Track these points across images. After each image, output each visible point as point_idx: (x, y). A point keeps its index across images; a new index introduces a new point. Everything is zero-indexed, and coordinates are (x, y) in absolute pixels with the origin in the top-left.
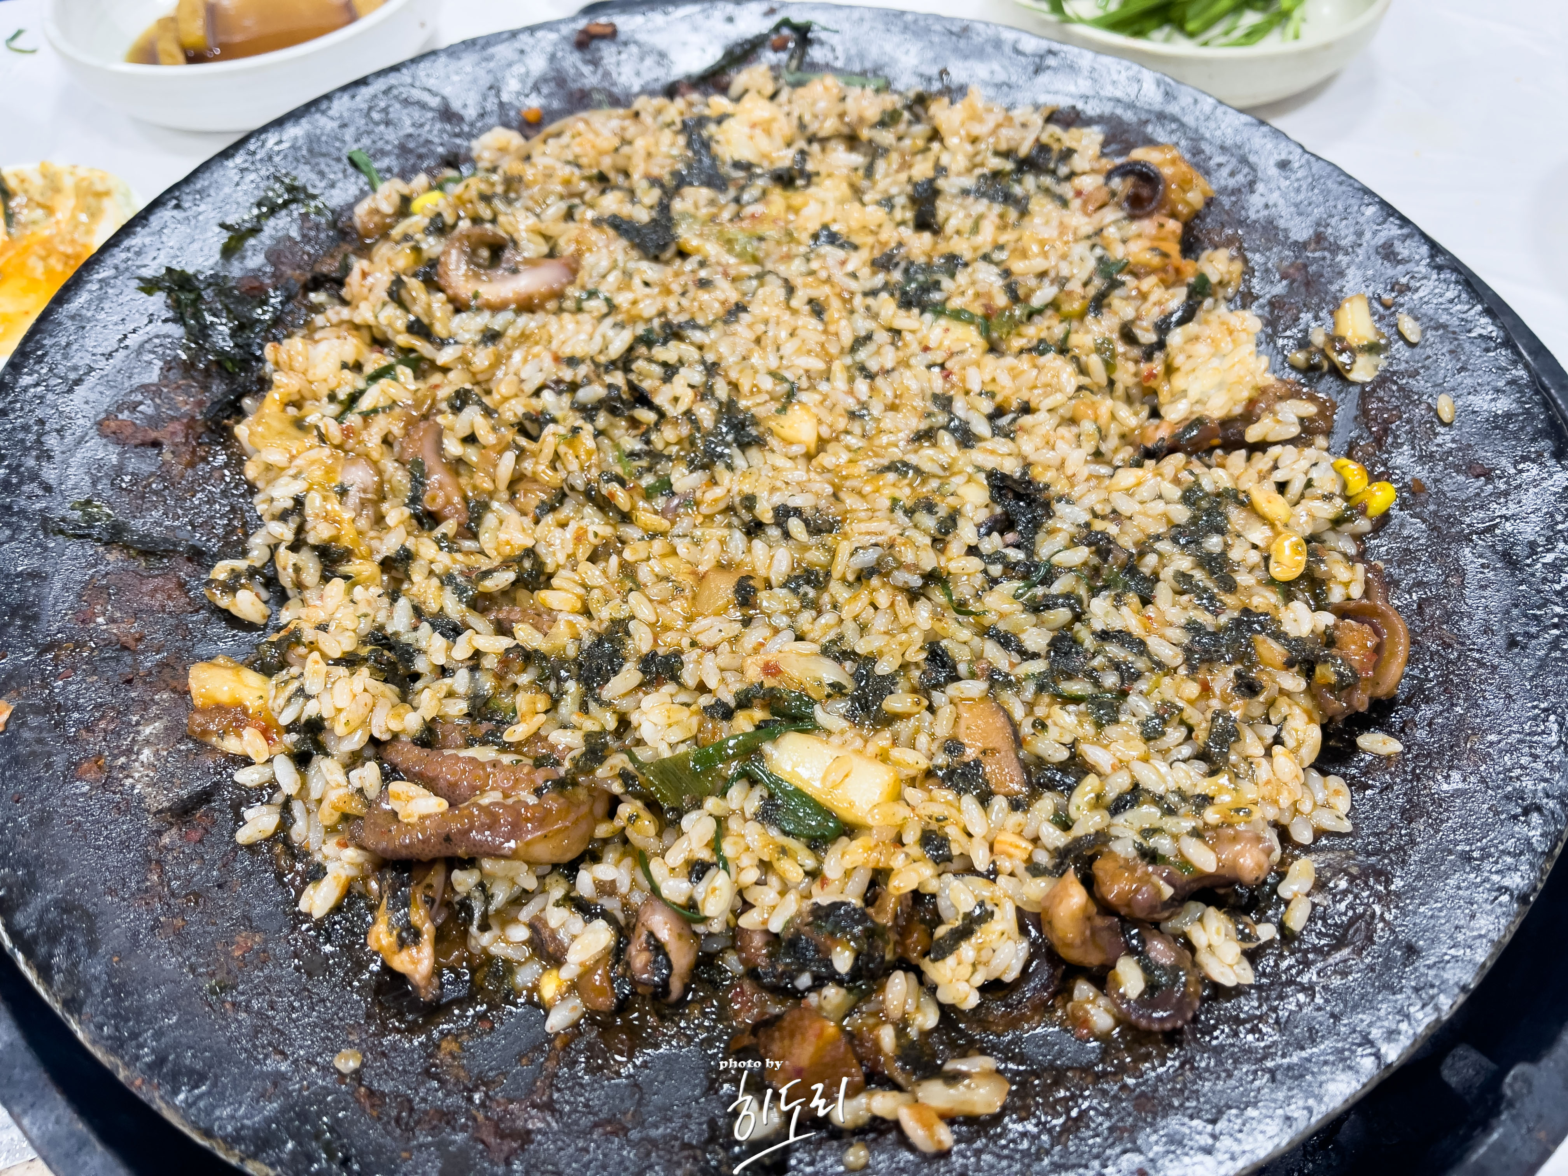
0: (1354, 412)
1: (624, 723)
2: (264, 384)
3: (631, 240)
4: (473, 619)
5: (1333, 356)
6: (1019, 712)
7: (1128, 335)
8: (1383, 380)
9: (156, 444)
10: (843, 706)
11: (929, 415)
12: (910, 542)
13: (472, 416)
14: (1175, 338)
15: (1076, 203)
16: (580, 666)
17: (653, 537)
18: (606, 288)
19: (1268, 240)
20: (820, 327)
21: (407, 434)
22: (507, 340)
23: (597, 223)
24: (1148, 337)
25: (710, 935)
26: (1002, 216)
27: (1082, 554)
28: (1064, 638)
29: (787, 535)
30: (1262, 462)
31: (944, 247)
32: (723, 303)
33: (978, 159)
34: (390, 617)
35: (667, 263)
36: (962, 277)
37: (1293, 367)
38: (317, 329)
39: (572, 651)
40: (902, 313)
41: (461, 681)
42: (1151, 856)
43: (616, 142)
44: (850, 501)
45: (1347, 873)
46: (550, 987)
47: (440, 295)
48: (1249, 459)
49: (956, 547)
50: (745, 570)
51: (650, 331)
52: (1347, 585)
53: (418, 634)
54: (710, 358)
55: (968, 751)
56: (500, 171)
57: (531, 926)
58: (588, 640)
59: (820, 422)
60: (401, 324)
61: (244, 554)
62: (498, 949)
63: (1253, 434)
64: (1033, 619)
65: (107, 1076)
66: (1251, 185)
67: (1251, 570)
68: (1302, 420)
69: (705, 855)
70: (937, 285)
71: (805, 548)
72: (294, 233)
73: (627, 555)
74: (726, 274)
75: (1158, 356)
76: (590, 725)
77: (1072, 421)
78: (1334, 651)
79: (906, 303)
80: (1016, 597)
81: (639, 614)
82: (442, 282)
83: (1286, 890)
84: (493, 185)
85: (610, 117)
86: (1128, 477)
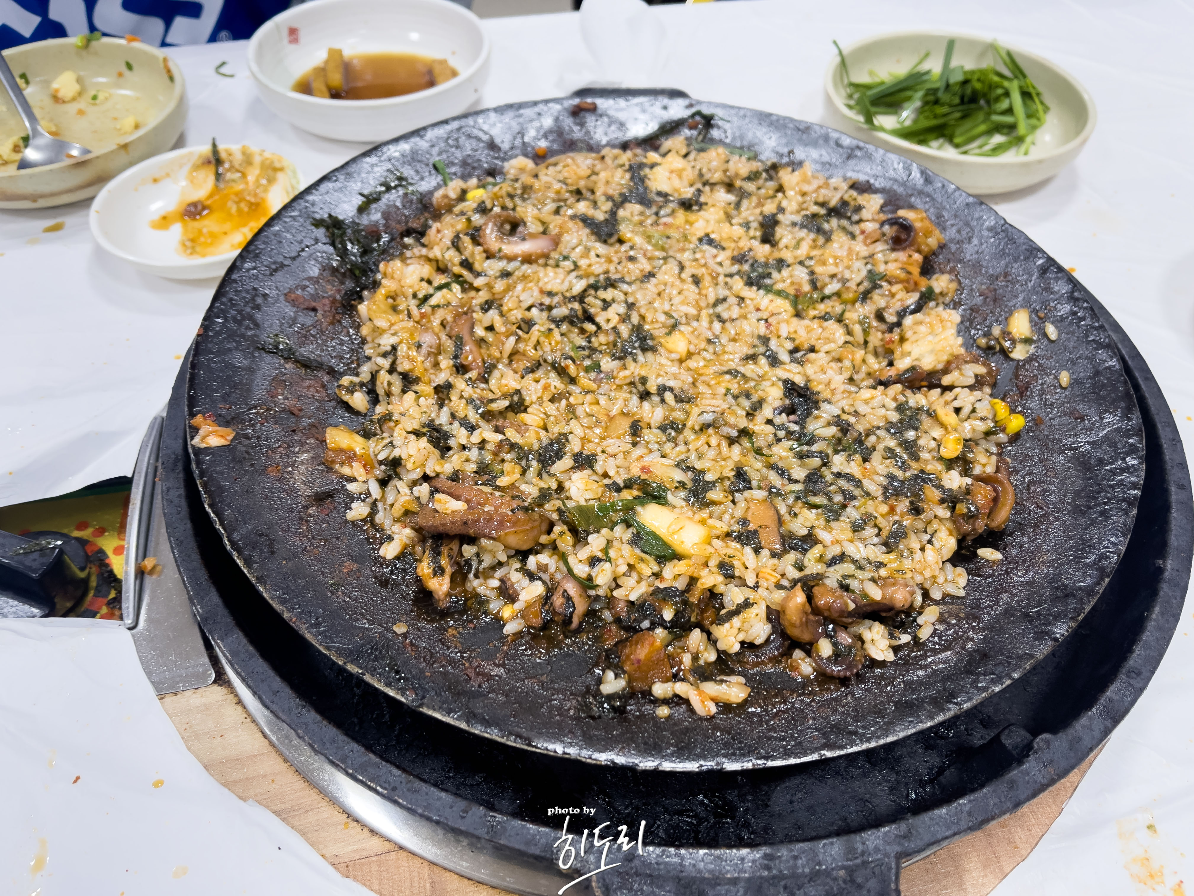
0: (1010, 375)
1: (561, 488)
2: (376, 285)
3: (592, 230)
4: (482, 423)
5: (1003, 342)
6: (783, 510)
7: (880, 316)
8: (1030, 360)
9: (314, 310)
10: (683, 494)
11: (754, 346)
12: (733, 413)
13: (493, 315)
14: (908, 321)
15: (860, 238)
16: (540, 455)
17: (587, 392)
18: (574, 256)
19: (975, 272)
20: (697, 291)
21: (455, 321)
22: (514, 277)
23: (573, 217)
24: (891, 318)
25: (597, 598)
26: (814, 241)
27: (833, 430)
28: (816, 474)
29: (663, 401)
30: (949, 395)
31: (777, 255)
32: (641, 271)
33: (805, 206)
34: (438, 416)
35: (611, 245)
36: (785, 273)
37: (978, 347)
38: (406, 258)
39: (536, 446)
40: (747, 288)
41: (474, 454)
42: (846, 588)
43: (589, 172)
44: (702, 388)
45: (957, 616)
46: (507, 612)
47: (480, 248)
48: (942, 393)
49: (760, 418)
50: (636, 417)
51: (597, 282)
52: (984, 465)
53: (453, 427)
54: (630, 300)
55: (751, 525)
56: (520, 182)
57: (502, 580)
58: (545, 441)
59: (690, 342)
60: (457, 260)
61: (357, 375)
62: (481, 590)
63: (946, 380)
64: (799, 462)
65: (278, 616)
66: (970, 239)
67: (930, 452)
68: (976, 376)
69: (600, 555)
70: (769, 275)
71: (673, 410)
72: (399, 204)
73: (572, 400)
74: (645, 255)
75: (897, 330)
76: (542, 484)
77: (839, 360)
78: (968, 497)
79: (750, 283)
80: (792, 449)
81: (575, 432)
82: (481, 240)
83: (920, 620)
84: (515, 189)
85: (586, 158)
86: (867, 394)
